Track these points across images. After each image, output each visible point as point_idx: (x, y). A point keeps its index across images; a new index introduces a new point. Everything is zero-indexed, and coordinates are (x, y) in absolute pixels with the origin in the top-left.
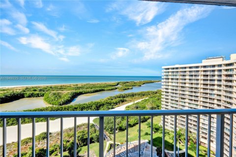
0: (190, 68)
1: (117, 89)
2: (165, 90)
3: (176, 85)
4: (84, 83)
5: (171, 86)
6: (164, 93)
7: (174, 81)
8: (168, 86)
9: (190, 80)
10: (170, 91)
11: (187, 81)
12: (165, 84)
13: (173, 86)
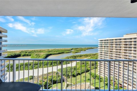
0: (116, 40)
1: (71, 52)
2: (100, 53)
3: (107, 50)
4: (53, 49)
5: (104, 51)
6: (100, 55)
7: (106, 48)
8: (102, 51)
9: (116, 47)
10: (103, 54)
11: (114, 48)
12: (100, 49)
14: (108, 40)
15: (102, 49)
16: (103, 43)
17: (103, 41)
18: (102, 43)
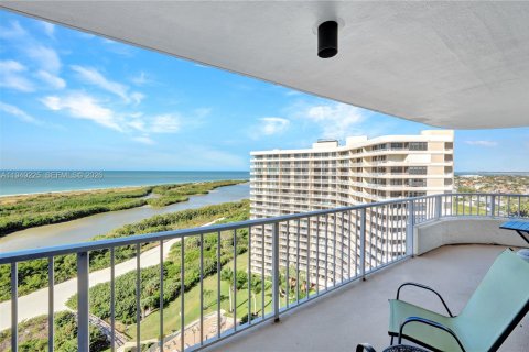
0: (296, 155)
1: (146, 203)
2: (256, 199)
3: (275, 187)
5: (266, 190)
6: (255, 205)
7: (272, 180)
8: (261, 190)
9: (296, 177)
10: (264, 200)
11: (292, 180)
12: (255, 186)
13: (270, 190)
14: (276, 156)
15: (261, 183)
16: (265, 166)
17: (265, 160)
18: (260, 166)
